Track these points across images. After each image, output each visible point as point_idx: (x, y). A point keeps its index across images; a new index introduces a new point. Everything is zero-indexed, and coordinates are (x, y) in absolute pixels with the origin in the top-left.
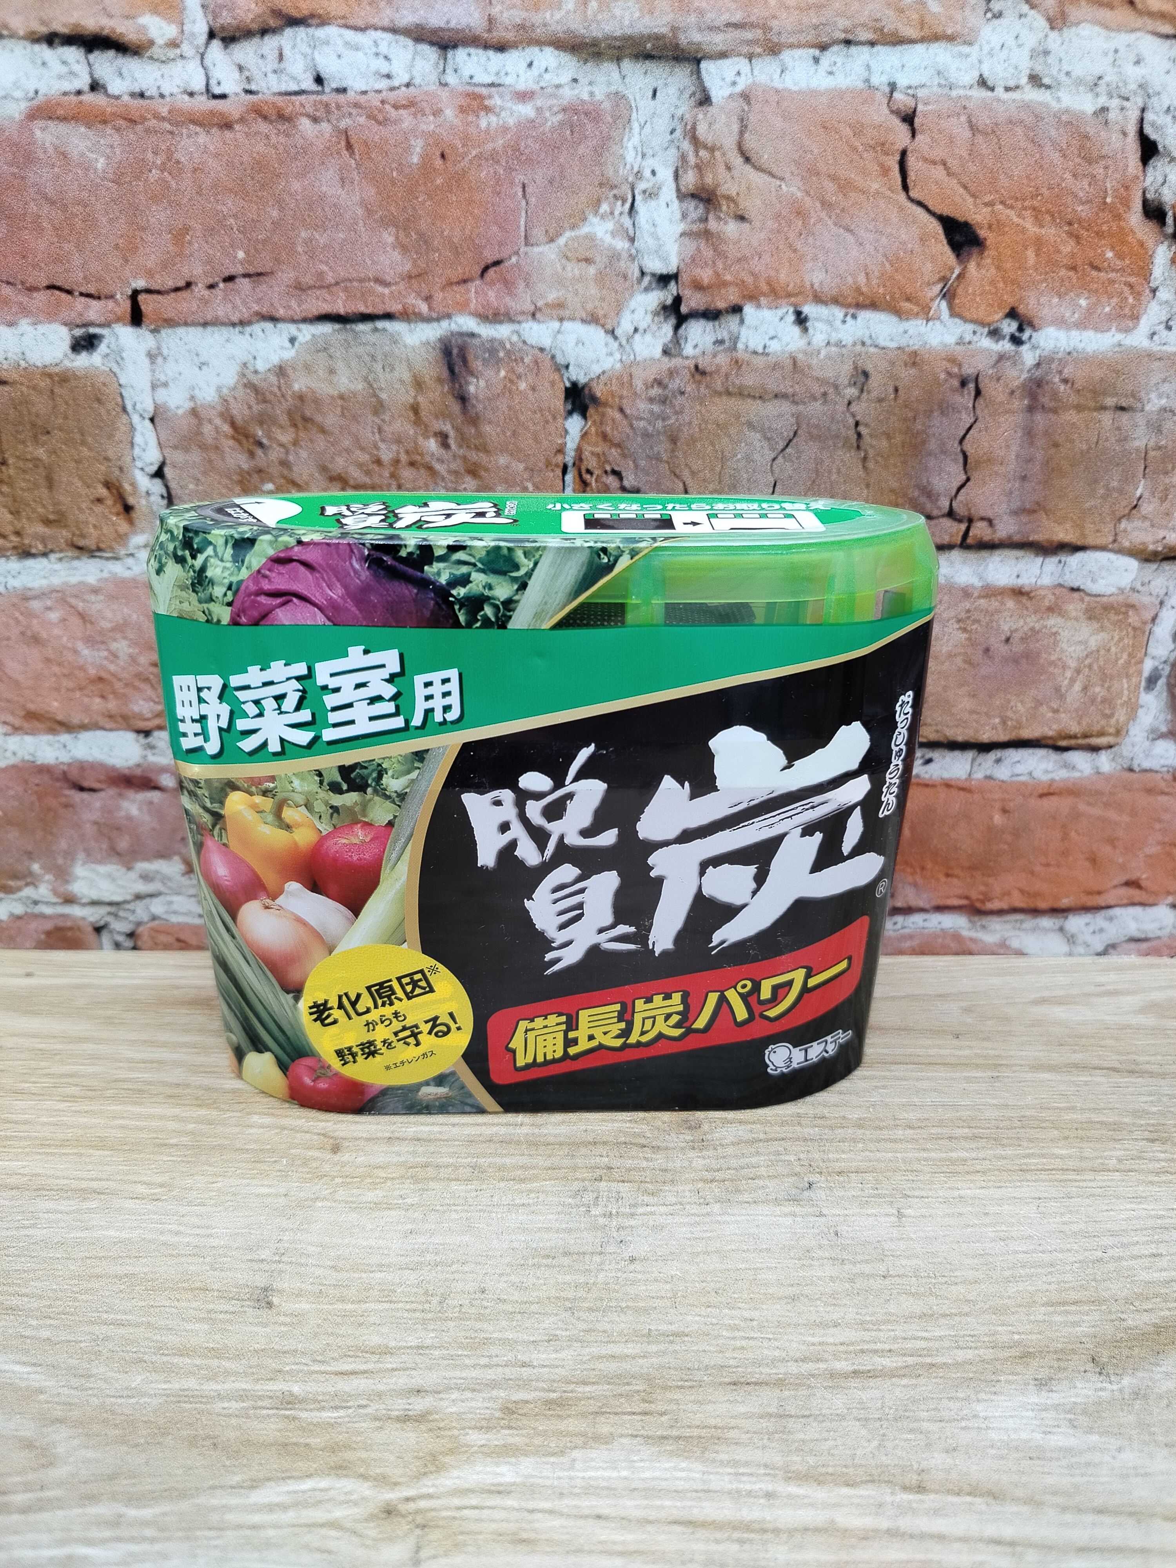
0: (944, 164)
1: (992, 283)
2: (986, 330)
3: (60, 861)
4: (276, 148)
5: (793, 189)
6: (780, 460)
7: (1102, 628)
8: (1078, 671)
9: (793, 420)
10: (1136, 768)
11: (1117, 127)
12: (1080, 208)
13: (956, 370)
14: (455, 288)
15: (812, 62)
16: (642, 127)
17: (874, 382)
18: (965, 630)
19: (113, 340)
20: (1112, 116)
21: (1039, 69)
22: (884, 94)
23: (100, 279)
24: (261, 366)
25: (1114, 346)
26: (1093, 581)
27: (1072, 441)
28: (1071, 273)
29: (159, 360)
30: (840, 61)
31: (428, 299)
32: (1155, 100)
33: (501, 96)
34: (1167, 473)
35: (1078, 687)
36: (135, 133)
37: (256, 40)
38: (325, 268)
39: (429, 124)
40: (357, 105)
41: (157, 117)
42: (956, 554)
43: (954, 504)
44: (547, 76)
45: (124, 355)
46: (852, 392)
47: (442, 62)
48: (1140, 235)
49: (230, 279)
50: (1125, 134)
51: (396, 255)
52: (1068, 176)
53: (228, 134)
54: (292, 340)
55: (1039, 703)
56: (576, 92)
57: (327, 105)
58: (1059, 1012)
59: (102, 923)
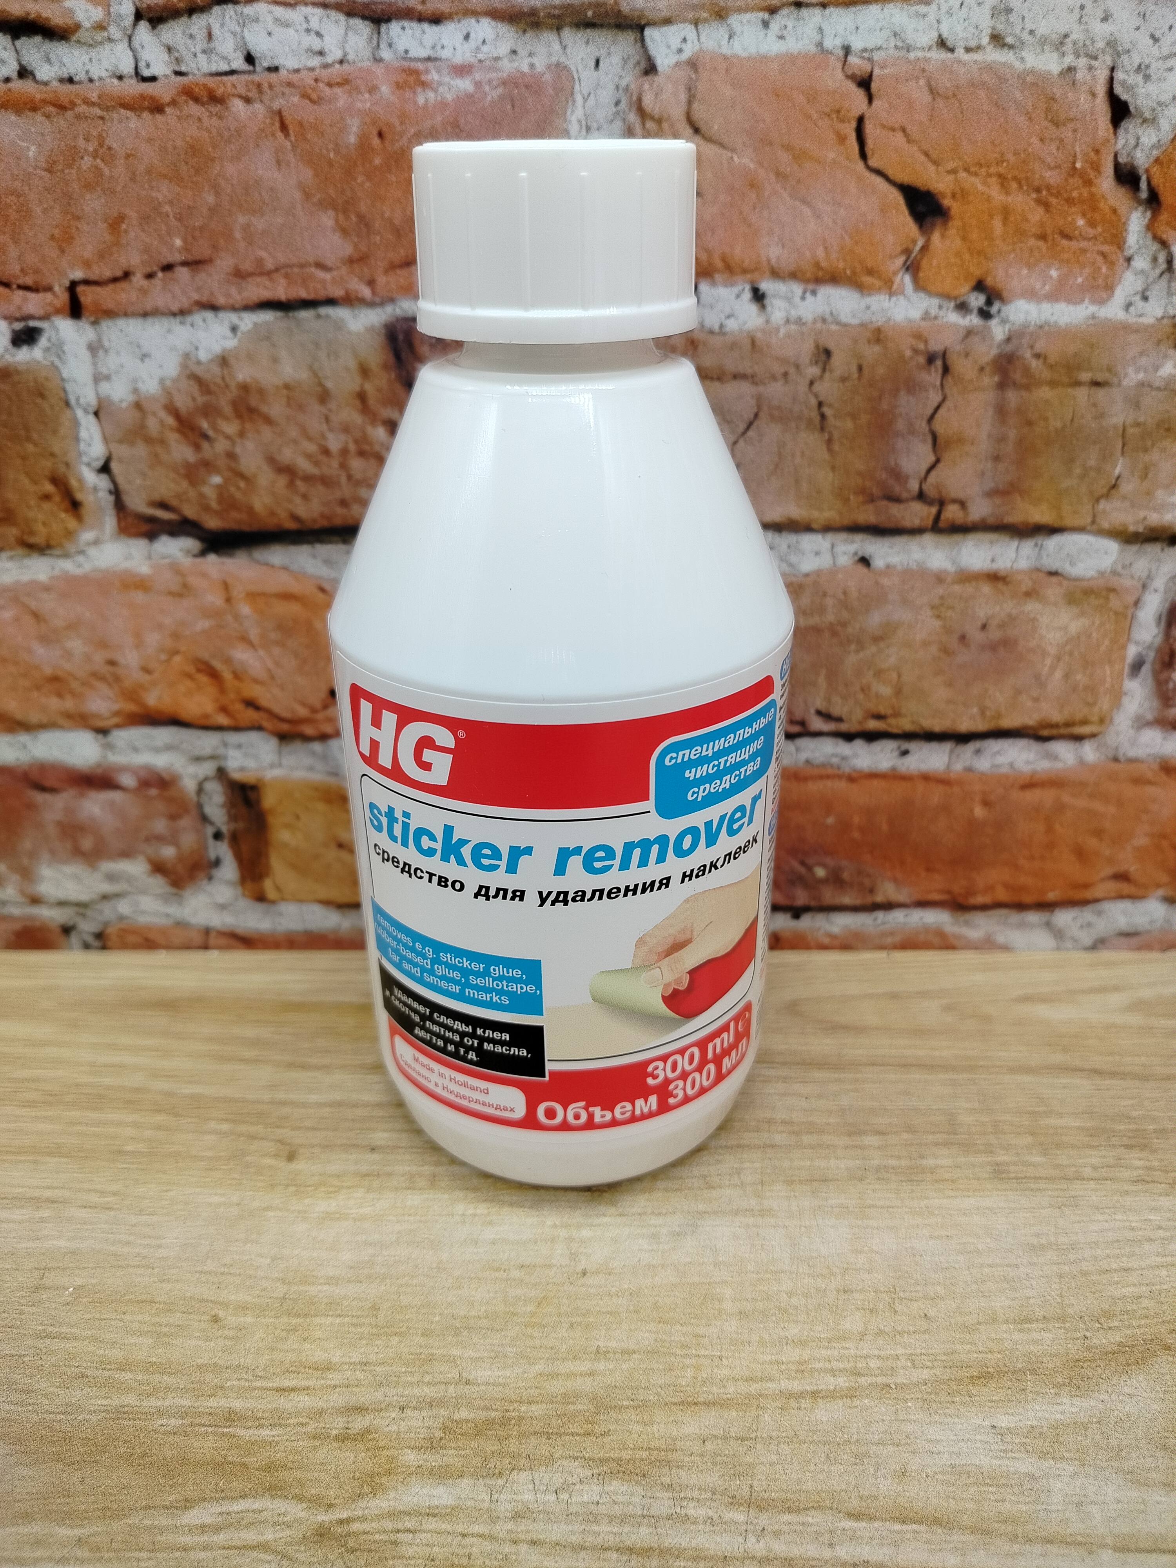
0: (904, 130)
1: (958, 254)
2: (952, 304)
3: (25, 861)
4: (208, 131)
5: (745, 160)
6: (741, 443)
7: (1082, 614)
8: (1059, 658)
9: (753, 402)
10: (1122, 758)
11: (1085, 88)
12: (1048, 174)
13: (921, 346)
14: (398, 272)
15: (760, 26)
16: (585, 100)
17: (837, 360)
18: (939, 617)
19: (53, 334)
20: (1080, 75)
21: (1001, 27)
22: (838, 58)
23: (36, 271)
24: (203, 356)
25: (1087, 318)
26: (1072, 564)
27: (1046, 419)
28: (1041, 243)
29: (101, 353)
30: (790, 24)
31: (371, 283)
32: (1124, 58)
33: (438, 72)
34: (1146, 450)
35: (1058, 674)
36: (65, 120)
37: (184, 19)
38: (263, 254)
39: (364, 102)
40: (290, 84)
41: (87, 102)
42: (928, 539)
43: (924, 487)
44: (485, 49)
45: (65, 348)
46: (813, 371)
47: (375, 37)
48: (1112, 201)
49: (168, 268)
50: (1094, 95)
51: (336, 238)
52: (1035, 140)
53: (159, 117)
54: (234, 329)
55: (1018, 692)
56: (515, 64)
57: (259, 86)
58: (1043, 1011)
59: (71, 923)
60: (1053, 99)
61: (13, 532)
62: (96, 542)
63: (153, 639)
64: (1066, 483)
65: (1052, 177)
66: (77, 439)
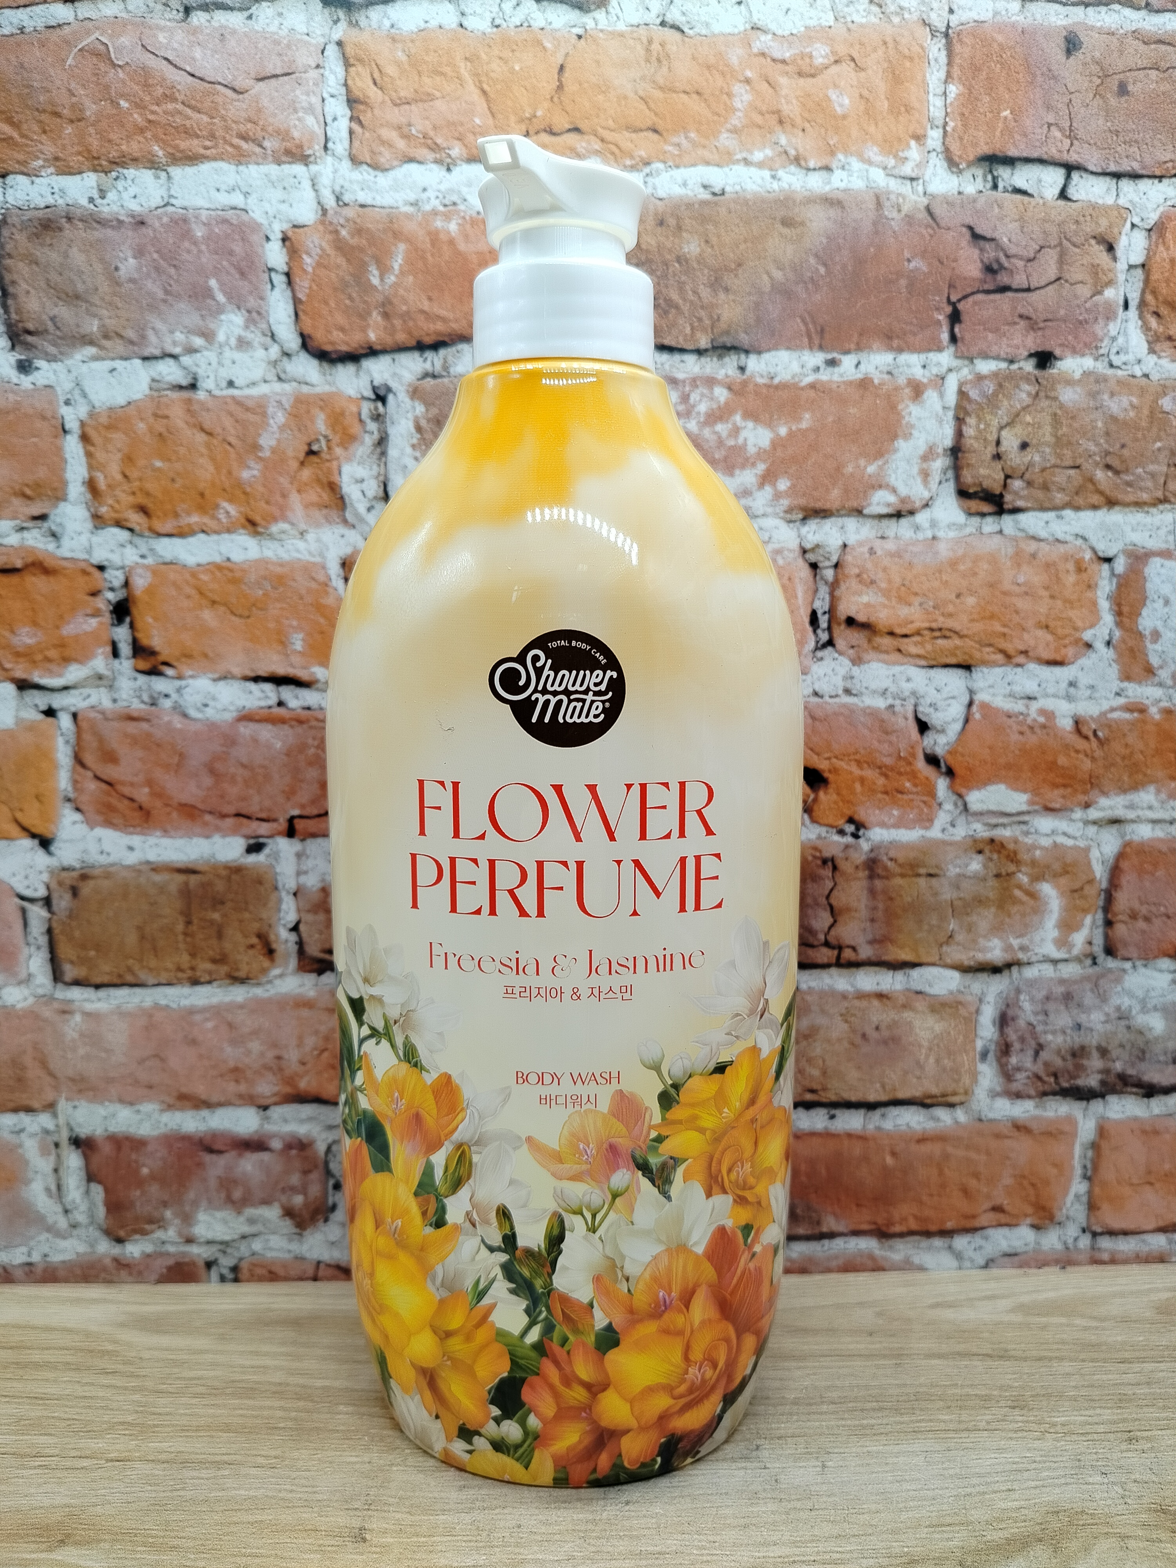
60: (883, 721)
61: (224, 969)
62: (281, 976)
63: (311, 1042)
64: (919, 935)
65: (888, 761)
66: (279, 910)
